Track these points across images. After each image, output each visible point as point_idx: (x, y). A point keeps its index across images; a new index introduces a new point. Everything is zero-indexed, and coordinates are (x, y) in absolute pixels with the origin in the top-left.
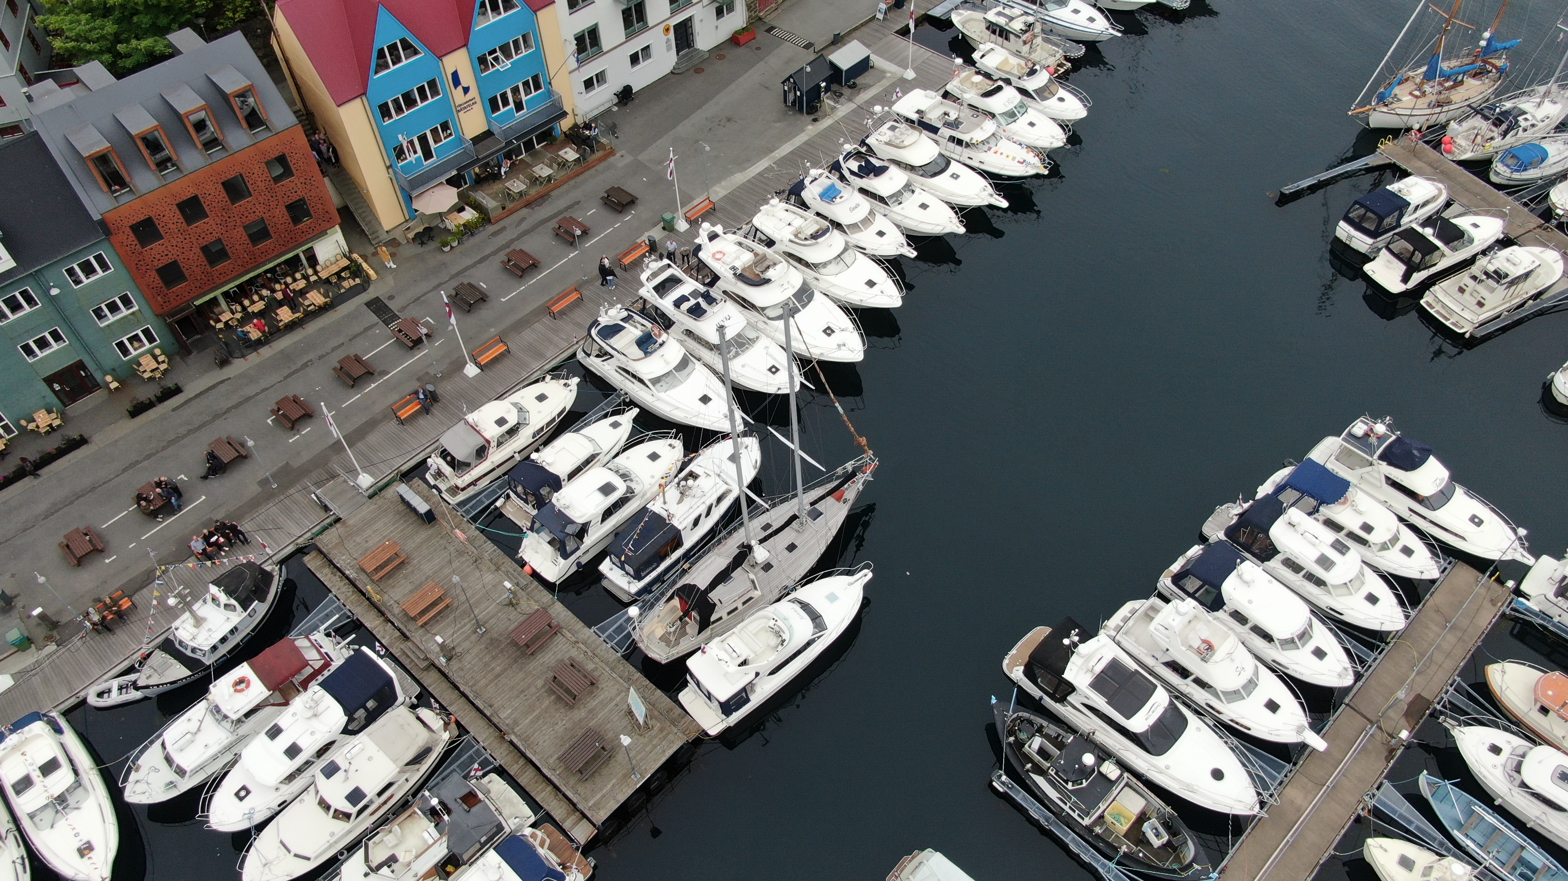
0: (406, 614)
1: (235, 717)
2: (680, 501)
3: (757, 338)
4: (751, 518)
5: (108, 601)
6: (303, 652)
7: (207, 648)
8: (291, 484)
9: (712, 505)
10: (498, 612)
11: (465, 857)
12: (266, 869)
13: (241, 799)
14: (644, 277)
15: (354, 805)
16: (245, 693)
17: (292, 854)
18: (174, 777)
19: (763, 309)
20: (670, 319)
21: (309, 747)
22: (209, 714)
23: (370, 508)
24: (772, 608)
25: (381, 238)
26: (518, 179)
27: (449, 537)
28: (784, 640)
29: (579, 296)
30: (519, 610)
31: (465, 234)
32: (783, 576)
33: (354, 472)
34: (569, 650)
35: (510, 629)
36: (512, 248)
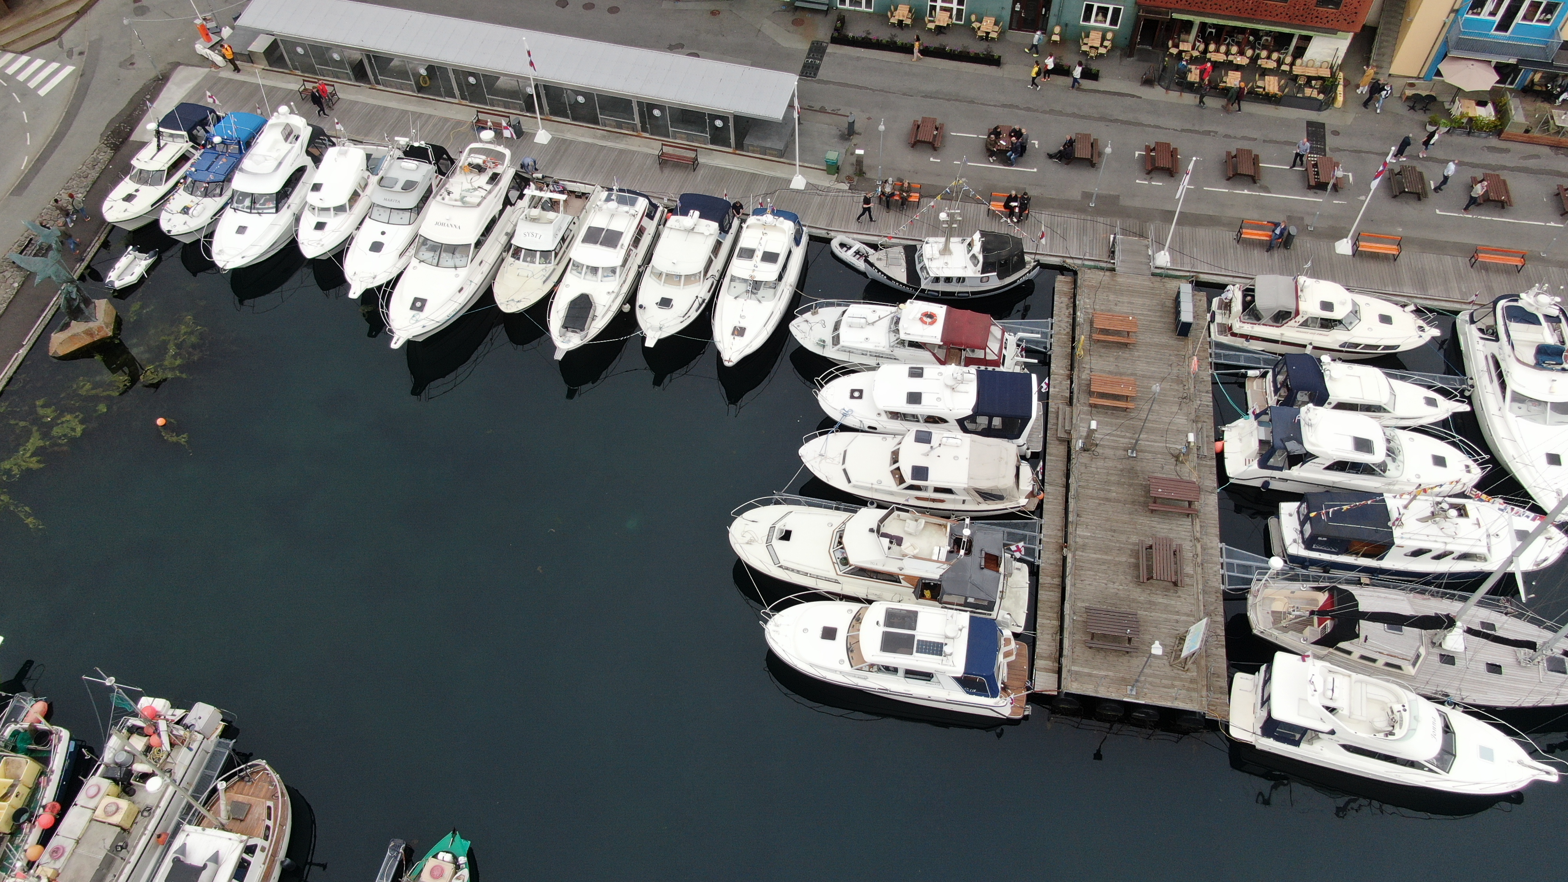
0: (1089, 385)
1: (903, 336)
2: (1424, 520)
4: (1481, 603)
5: (906, 185)
6: (990, 338)
7: (932, 275)
8: (1105, 214)
9: (1452, 553)
10: (1157, 453)
11: (946, 598)
12: (818, 460)
13: (852, 397)
15: (914, 477)
16: (925, 326)
17: (843, 467)
21: (927, 407)
22: (889, 318)
23: (1144, 282)
24: (1413, 696)
27: (1184, 359)
28: (1393, 734)
29: (1520, 264)
30: (1178, 468)
31: (1463, 128)
32: (1456, 684)
33: (1160, 246)
34: (1185, 539)
35: (1156, 475)
36: (1497, 173)
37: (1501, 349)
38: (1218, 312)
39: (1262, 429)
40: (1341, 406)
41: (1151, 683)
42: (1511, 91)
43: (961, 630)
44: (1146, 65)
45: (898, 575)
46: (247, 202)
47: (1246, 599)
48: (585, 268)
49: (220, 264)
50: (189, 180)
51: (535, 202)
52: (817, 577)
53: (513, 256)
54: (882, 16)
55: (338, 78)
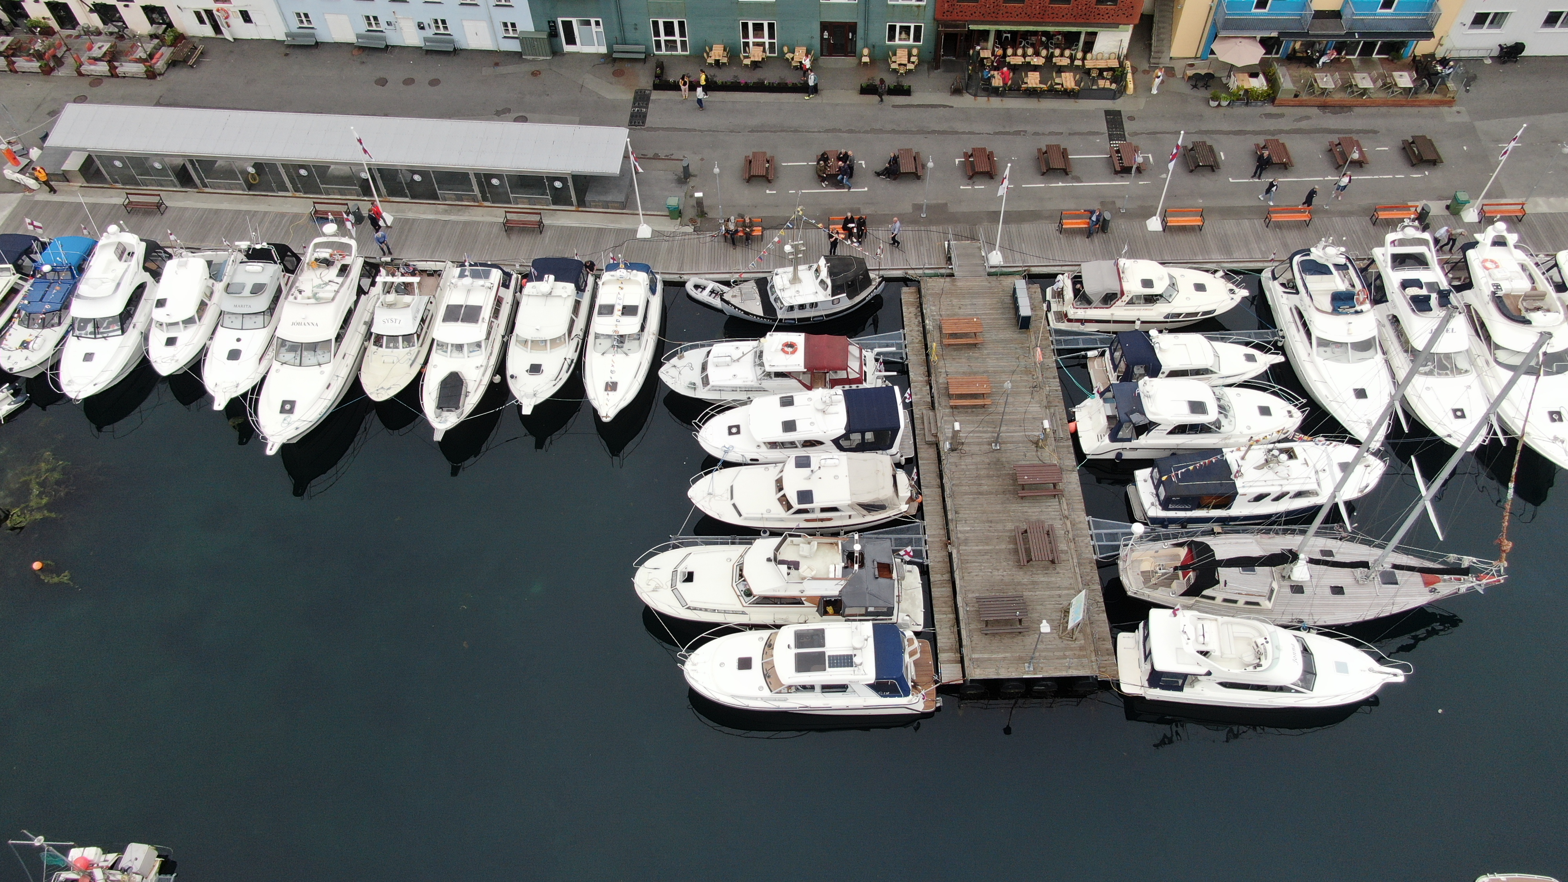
0: (947, 389)
1: (768, 369)
2: (1259, 467)
3: (1466, 371)
4: (1318, 534)
5: (747, 220)
6: (850, 357)
7: (786, 304)
8: (937, 222)
9: (1288, 493)
10: (1018, 442)
11: (848, 611)
12: (707, 499)
13: (730, 433)
14: (1390, 237)
15: (800, 502)
16: (788, 356)
17: (733, 502)
18: (699, 383)
19: (1497, 347)
20: (1385, 294)
21: (802, 434)
22: (752, 353)
23: (983, 282)
24: (1272, 628)
25: (1161, 61)
26: (1332, 76)
27: (1028, 351)
28: (1261, 666)
29: (1307, 219)
30: (1039, 454)
31: (1241, 100)
32: (1307, 610)
33: (991, 246)
34: (1055, 519)
35: (1020, 463)
36: (1275, 137)
37: (1301, 300)
38: (1052, 301)
39: (1108, 405)
40: (1174, 374)
41: (1045, 658)
42: (1277, 60)
43: (867, 640)
44: (954, 75)
45: (801, 597)
46: (90, 328)
47: (1117, 564)
48: (450, 346)
49: (72, 395)
50: (23, 313)
51: (388, 288)
52: (725, 612)
53: (375, 344)
54: (699, 56)
55: (162, 185)
